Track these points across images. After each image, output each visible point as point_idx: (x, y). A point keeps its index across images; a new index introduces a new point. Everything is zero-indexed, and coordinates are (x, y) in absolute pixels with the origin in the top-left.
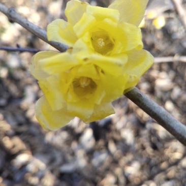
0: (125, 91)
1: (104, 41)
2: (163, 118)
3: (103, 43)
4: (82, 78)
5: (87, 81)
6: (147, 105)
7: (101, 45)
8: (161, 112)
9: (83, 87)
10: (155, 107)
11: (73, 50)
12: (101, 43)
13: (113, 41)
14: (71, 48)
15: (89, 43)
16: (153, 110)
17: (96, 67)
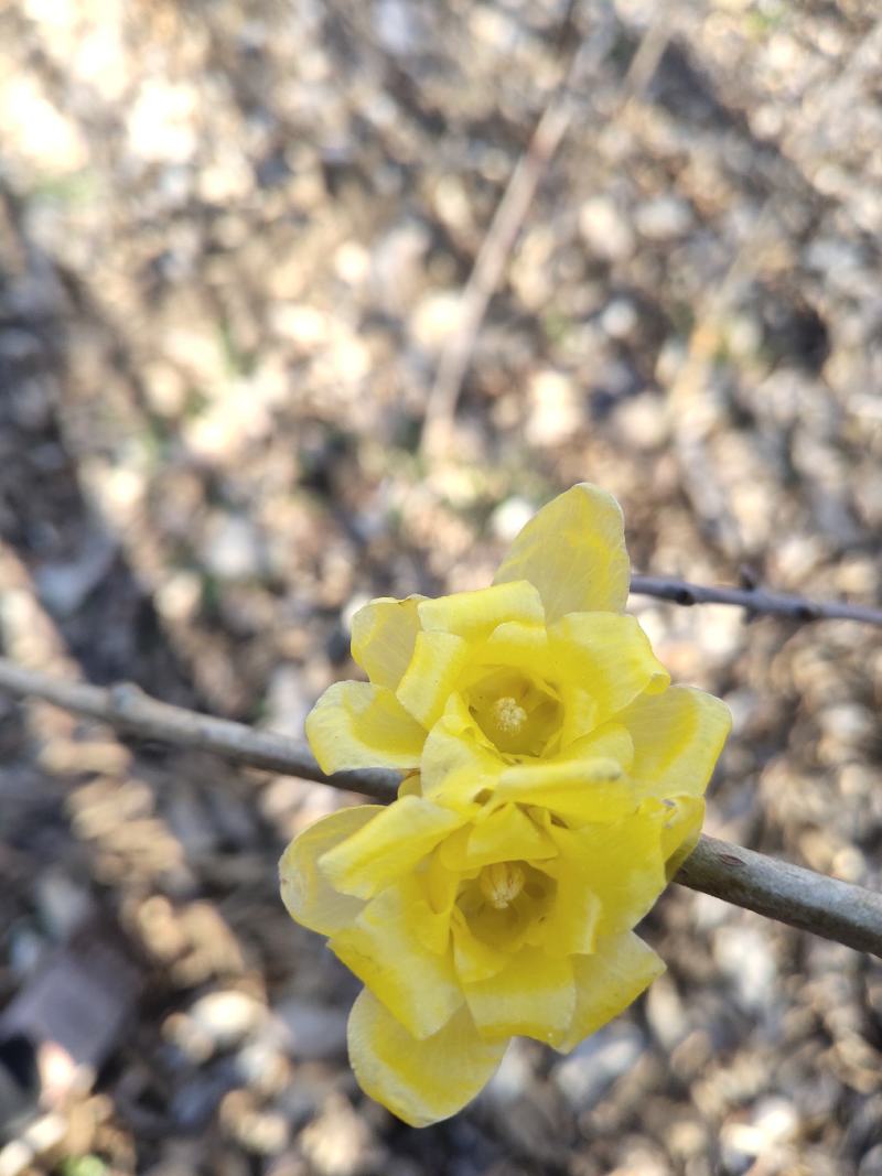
0: (669, 865)
1: (518, 705)
2: (856, 917)
3: (519, 713)
4: (489, 870)
5: (510, 876)
6: (775, 891)
7: (516, 723)
8: (838, 899)
9: (503, 905)
10: (807, 888)
11: (424, 778)
12: (513, 714)
13: (550, 691)
14: (416, 772)
15: (469, 731)
16: (806, 900)
17: (525, 809)
